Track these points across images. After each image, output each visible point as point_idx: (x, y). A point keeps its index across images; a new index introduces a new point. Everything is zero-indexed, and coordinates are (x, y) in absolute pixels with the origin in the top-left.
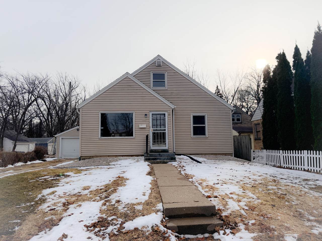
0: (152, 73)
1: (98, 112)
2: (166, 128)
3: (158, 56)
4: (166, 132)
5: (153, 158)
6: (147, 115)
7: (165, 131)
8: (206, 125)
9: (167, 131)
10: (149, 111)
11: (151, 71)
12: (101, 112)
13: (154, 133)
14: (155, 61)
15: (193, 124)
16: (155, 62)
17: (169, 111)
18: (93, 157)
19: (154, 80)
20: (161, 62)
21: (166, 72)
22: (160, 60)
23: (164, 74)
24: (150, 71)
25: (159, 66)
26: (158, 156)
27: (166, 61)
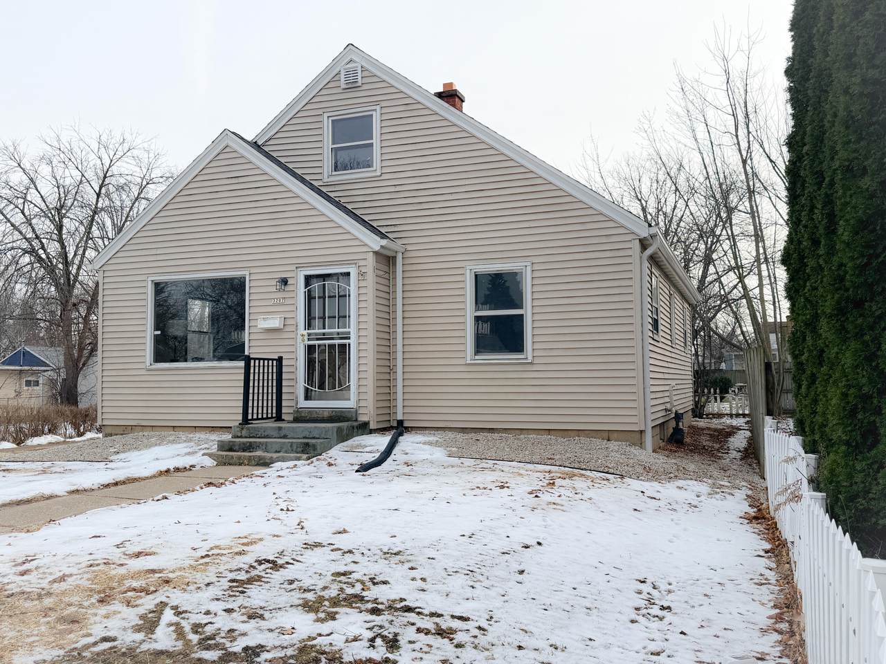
0: (330, 119)
1: (143, 278)
2: (352, 330)
3: (347, 49)
4: (349, 345)
5: (244, 444)
6: (289, 280)
7: (349, 338)
8: (527, 311)
9: (353, 341)
10: (293, 268)
11: (324, 110)
12: (153, 278)
13: (311, 349)
14: (338, 70)
15: (477, 309)
16: (339, 73)
17: (362, 263)
18: (132, 428)
19: (335, 146)
20: (359, 70)
21: (378, 108)
22: (355, 62)
23: (372, 115)
24: (320, 112)
25: (352, 86)
26: (275, 433)
27: (375, 63)
